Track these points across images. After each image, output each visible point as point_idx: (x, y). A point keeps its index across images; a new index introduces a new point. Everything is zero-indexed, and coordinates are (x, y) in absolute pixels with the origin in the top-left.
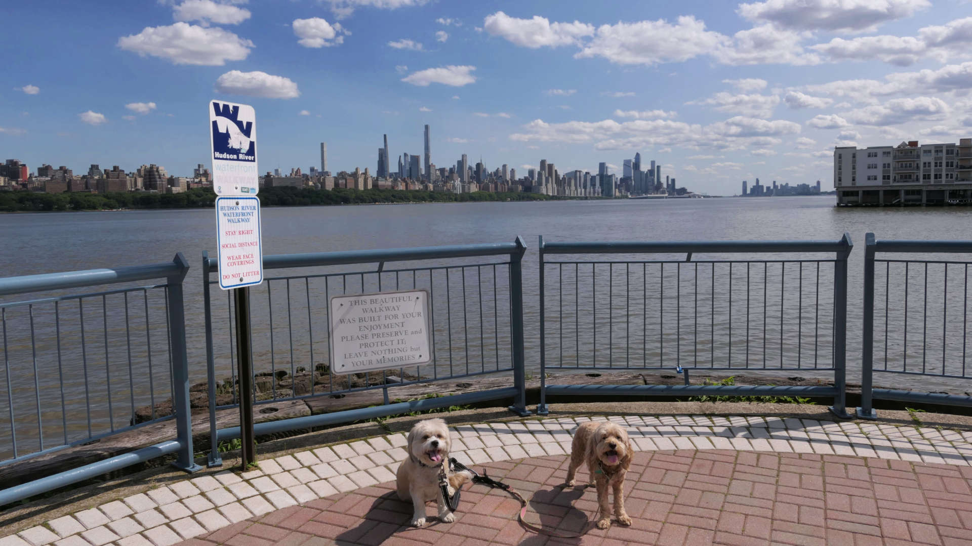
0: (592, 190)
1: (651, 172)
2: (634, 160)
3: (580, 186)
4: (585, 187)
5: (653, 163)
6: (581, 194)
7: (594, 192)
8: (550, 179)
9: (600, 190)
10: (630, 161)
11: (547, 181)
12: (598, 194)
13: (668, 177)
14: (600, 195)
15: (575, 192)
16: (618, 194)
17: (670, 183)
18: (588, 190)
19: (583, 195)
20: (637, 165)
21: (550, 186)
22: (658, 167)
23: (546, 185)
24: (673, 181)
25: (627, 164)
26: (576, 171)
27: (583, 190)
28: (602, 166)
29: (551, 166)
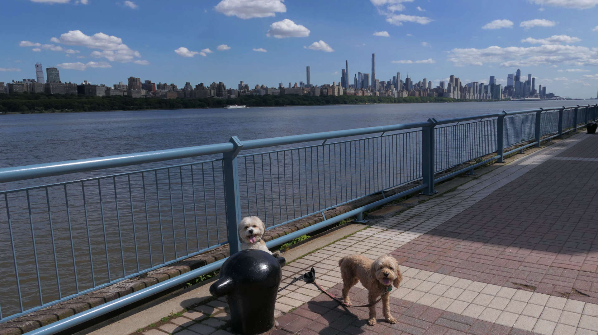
0: (485, 95)
1: (528, 82)
2: (515, 74)
3: (477, 92)
4: (480, 93)
5: (530, 76)
6: (477, 97)
7: (486, 96)
8: (456, 88)
9: (491, 95)
10: (512, 75)
11: (454, 90)
12: (489, 98)
13: (540, 86)
14: (491, 98)
15: (473, 96)
16: (503, 98)
17: (542, 90)
18: (482, 95)
19: (478, 98)
20: (517, 78)
21: (456, 92)
22: (534, 79)
23: (453, 92)
24: (544, 88)
25: (510, 77)
26: (474, 83)
27: (479, 95)
28: (492, 79)
29: (457, 79)
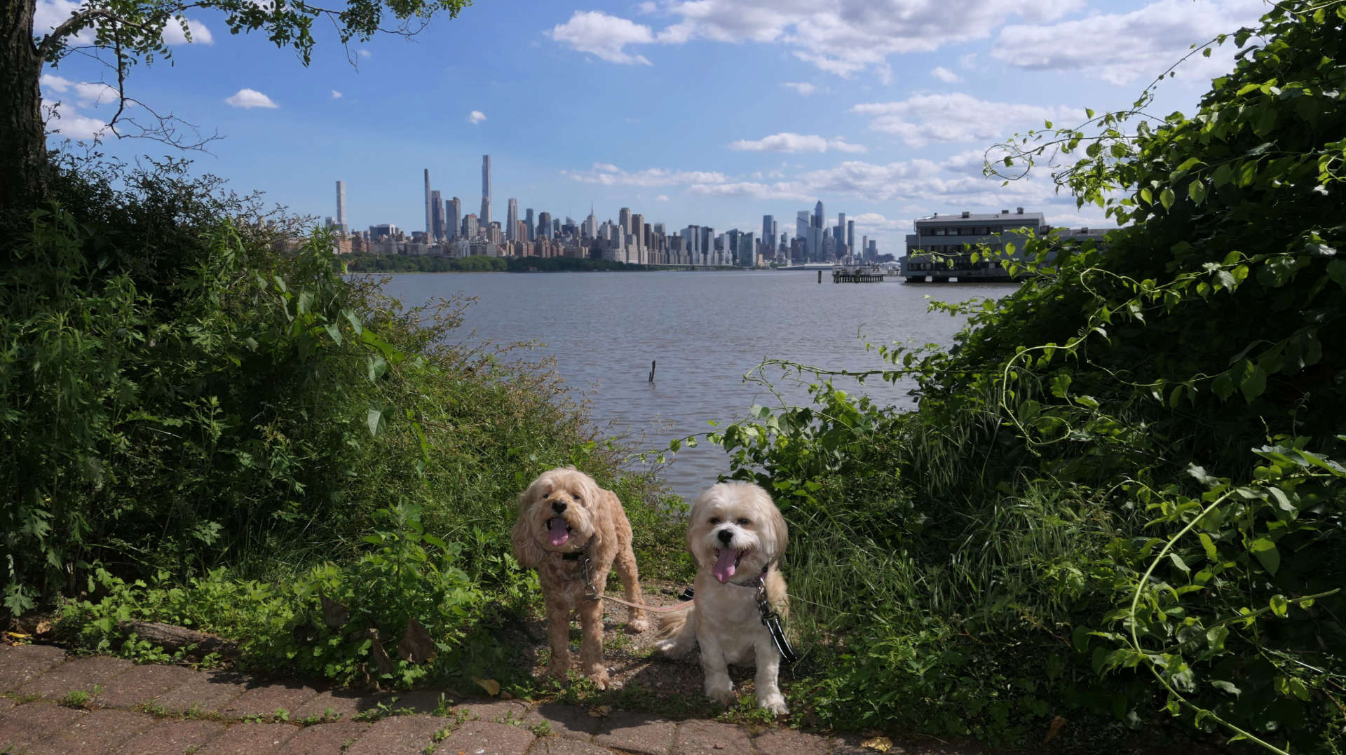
0: (717, 255)
1: (838, 230)
2: (813, 213)
3: (696, 249)
4: (705, 251)
5: (842, 216)
6: (698, 260)
7: (721, 259)
8: (635, 238)
9: (731, 256)
10: (806, 213)
11: (628, 240)
12: (727, 262)
13: (865, 238)
14: (731, 263)
15: (688, 258)
16: (761, 263)
17: (868, 246)
18: (709, 256)
19: (701, 263)
20: (818, 220)
21: (633, 248)
22: (851, 223)
23: (626, 247)
24: (872, 243)
25: (801, 219)
26: (690, 227)
27: (702, 256)
28: (768, 221)
29: (636, 219)
